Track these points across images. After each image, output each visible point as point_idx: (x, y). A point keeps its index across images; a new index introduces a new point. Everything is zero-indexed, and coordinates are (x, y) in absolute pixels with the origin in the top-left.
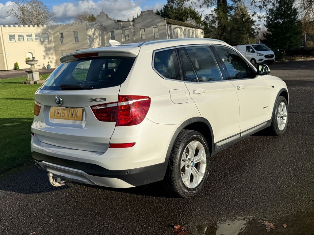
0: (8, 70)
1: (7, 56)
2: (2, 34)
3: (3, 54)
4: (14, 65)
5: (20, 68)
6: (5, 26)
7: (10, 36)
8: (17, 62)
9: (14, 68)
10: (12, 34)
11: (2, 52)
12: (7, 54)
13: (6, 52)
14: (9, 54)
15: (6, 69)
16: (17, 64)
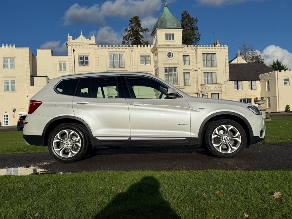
0: (279, 112)
1: (279, 99)
2: (277, 78)
3: (276, 96)
4: (285, 107)
5: (291, 111)
6: (281, 71)
7: (285, 80)
8: (289, 105)
9: (285, 110)
10: (286, 77)
11: (276, 95)
12: (280, 97)
13: (279, 95)
14: (282, 97)
15: (278, 111)
16: (289, 106)
